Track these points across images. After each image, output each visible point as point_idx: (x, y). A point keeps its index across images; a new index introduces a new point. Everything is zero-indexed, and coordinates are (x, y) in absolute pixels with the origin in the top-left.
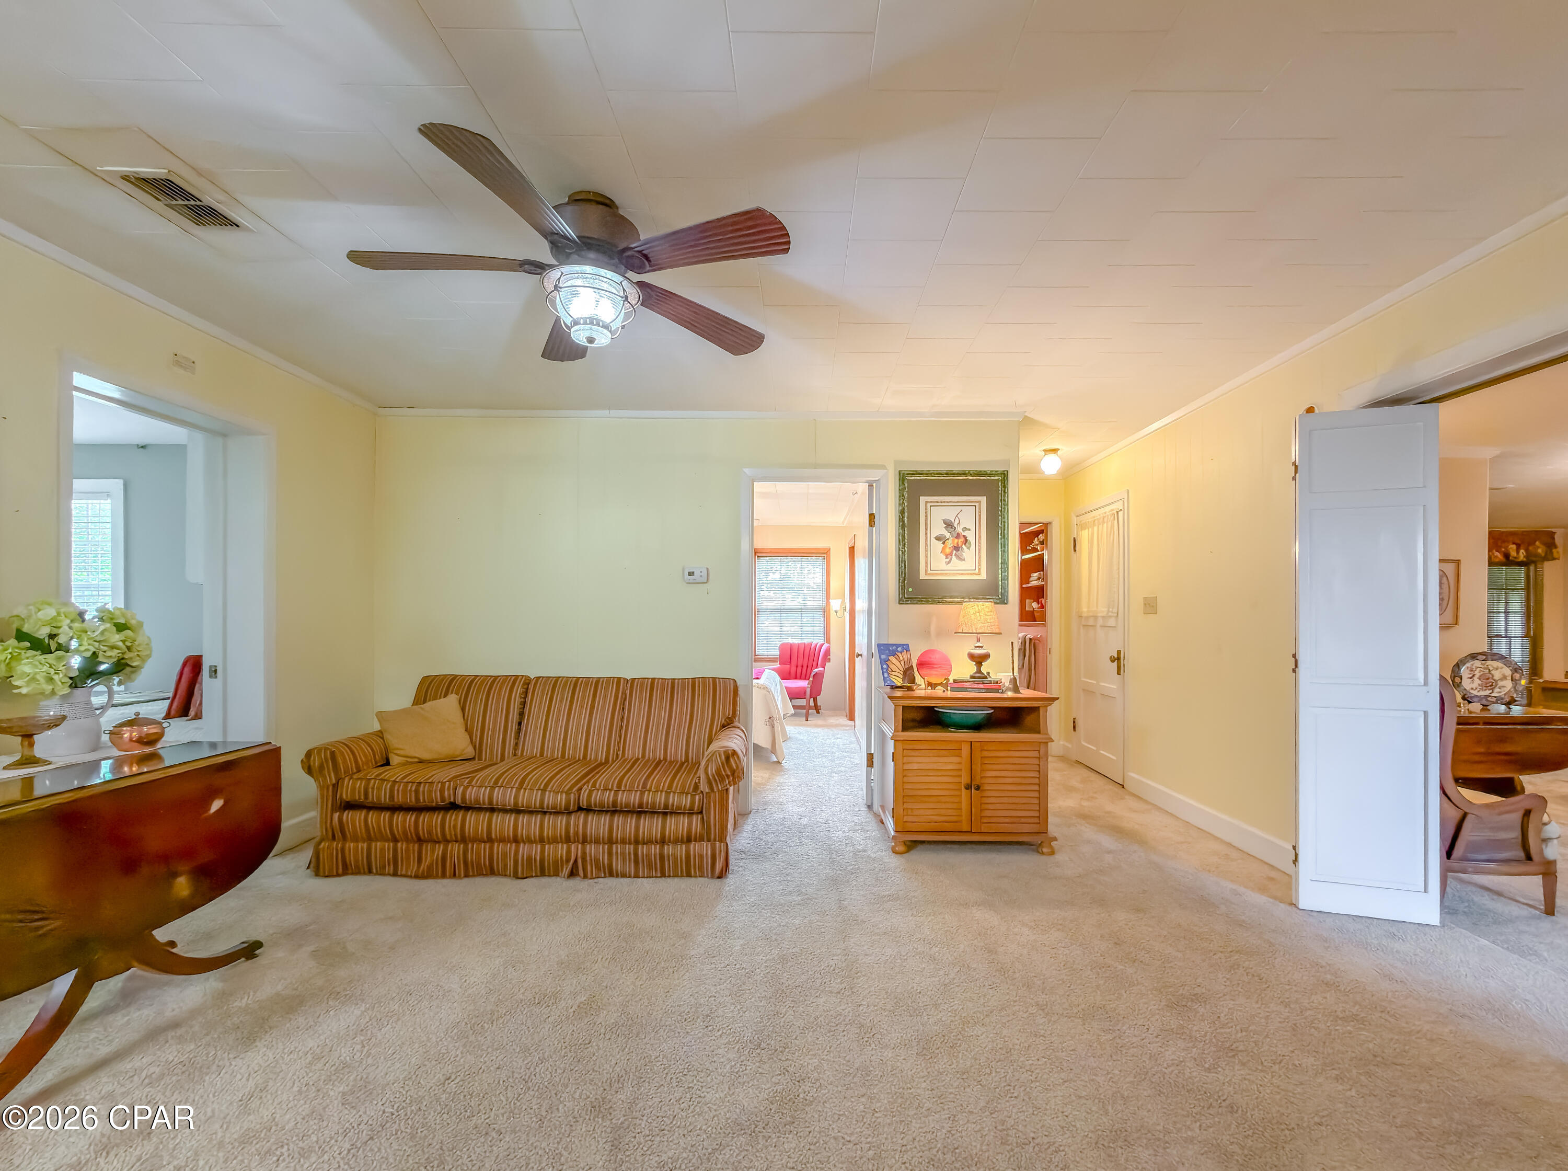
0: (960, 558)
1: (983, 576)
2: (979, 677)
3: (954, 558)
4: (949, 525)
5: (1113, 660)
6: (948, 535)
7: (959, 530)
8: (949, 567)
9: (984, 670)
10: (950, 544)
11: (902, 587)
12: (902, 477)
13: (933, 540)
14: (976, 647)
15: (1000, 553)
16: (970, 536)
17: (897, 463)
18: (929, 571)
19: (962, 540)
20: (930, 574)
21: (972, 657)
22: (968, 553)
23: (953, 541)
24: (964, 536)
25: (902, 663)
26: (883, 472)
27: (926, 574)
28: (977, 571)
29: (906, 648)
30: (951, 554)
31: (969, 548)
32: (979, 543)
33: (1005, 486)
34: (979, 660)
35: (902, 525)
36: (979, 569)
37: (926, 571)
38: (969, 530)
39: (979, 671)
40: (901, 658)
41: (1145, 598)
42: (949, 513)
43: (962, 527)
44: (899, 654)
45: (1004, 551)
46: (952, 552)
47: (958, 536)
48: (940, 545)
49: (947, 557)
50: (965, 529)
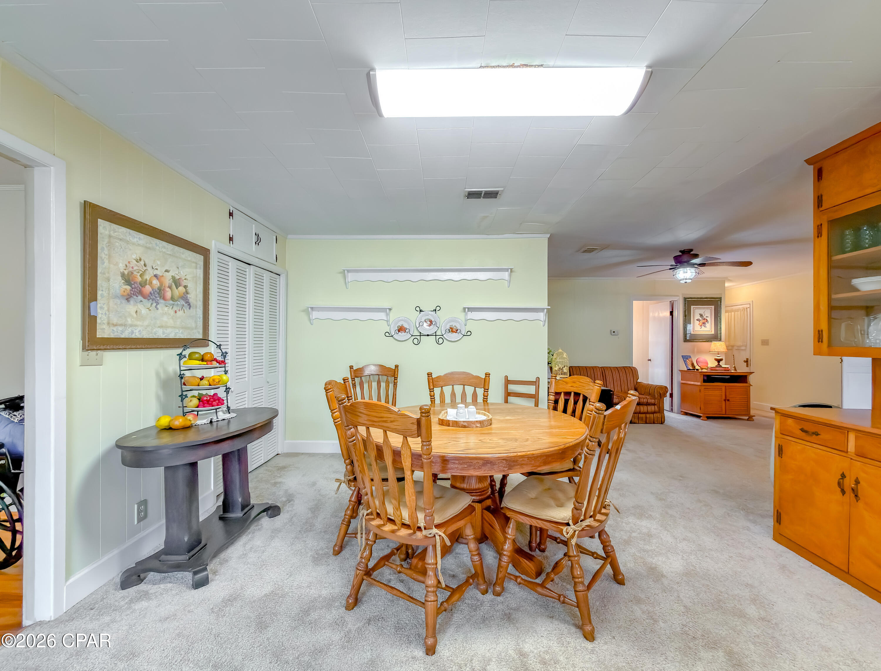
0: (705, 327)
1: (713, 333)
2: (719, 365)
3: (703, 327)
4: (701, 315)
5: (745, 362)
6: (701, 319)
7: (705, 317)
8: (702, 330)
9: (720, 364)
10: (701, 322)
11: (685, 336)
12: (685, 299)
13: (696, 321)
14: (718, 357)
15: (719, 325)
16: (709, 319)
17: (683, 294)
19: (705, 321)
21: (716, 360)
22: (708, 325)
24: (706, 319)
25: (690, 362)
26: (678, 298)
27: (693, 332)
28: (711, 331)
29: (690, 357)
30: (702, 325)
31: (708, 323)
32: (711, 321)
33: (721, 302)
34: (719, 361)
35: (685, 316)
39: (719, 364)
40: (690, 360)
41: (762, 340)
42: (701, 311)
43: (706, 316)
47: (704, 319)
48: (698, 322)
49: (700, 326)
50: (707, 317)
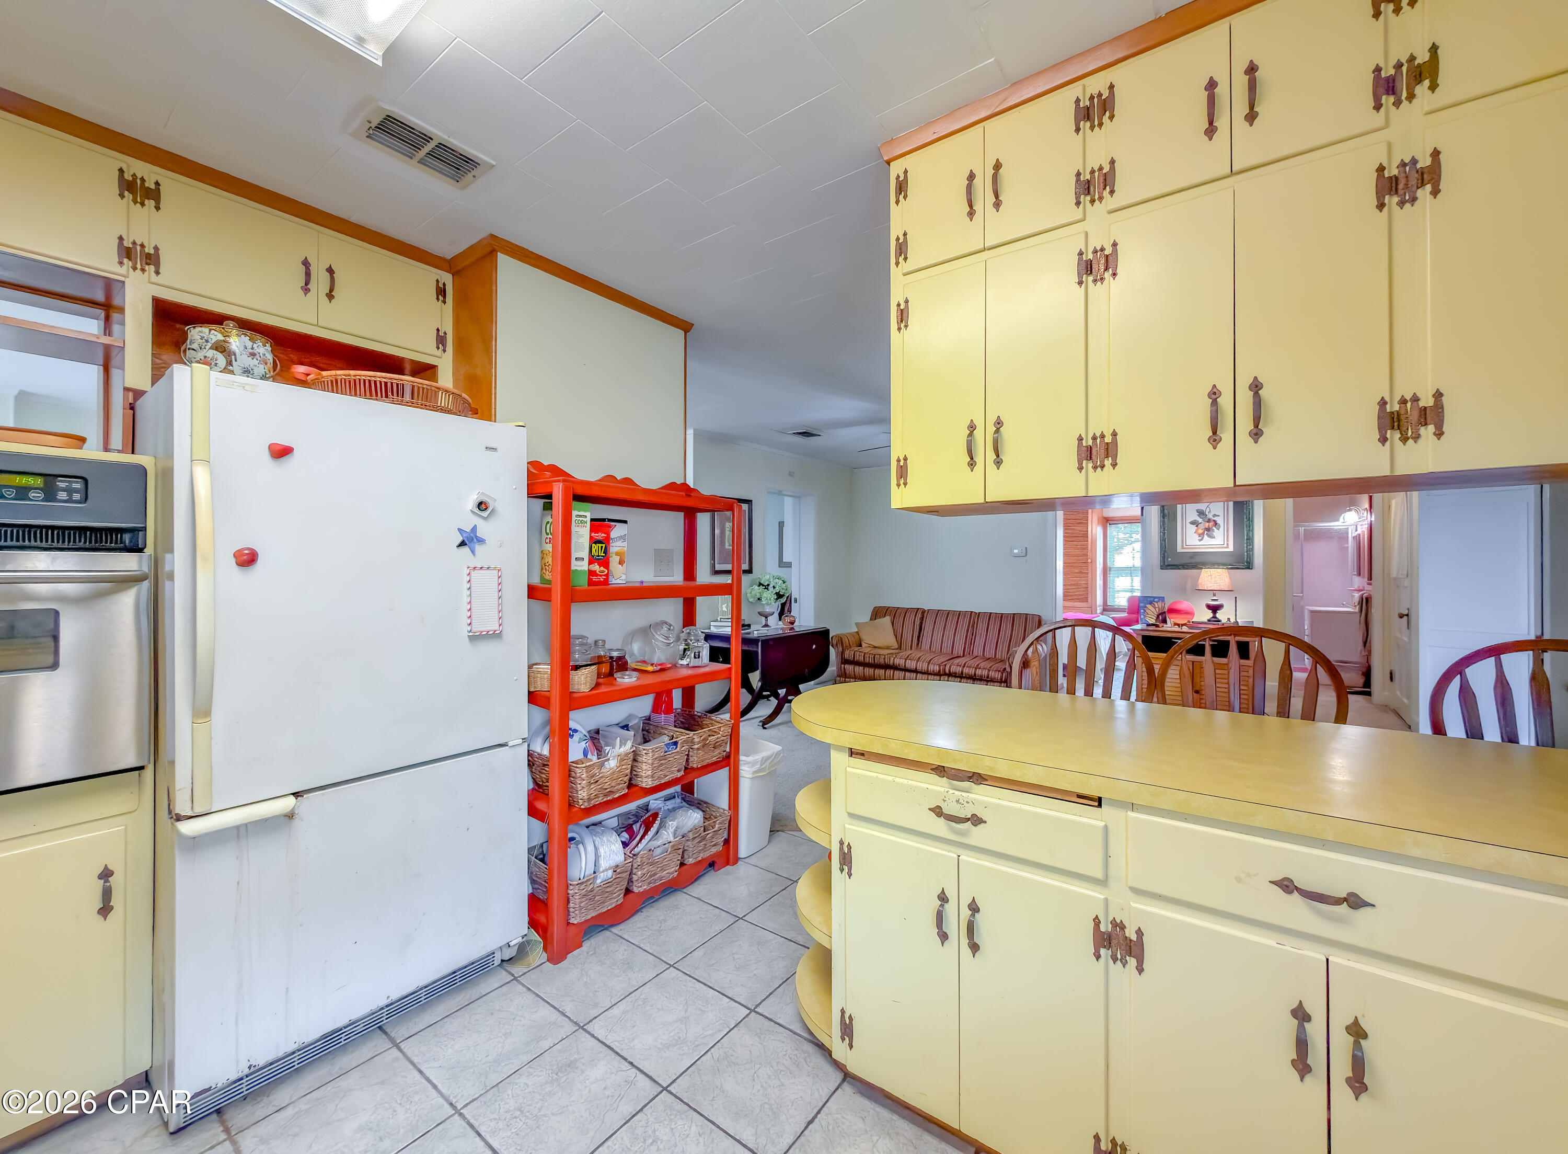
0: (1209, 536)
1: (1231, 549)
2: (1214, 619)
3: (1206, 537)
4: (1201, 513)
6: (1200, 520)
7: (1210, 516)
8: (1201, 543)
9: (1217, 615)
10: (1202, 526)
11: (1163, 557)
13: (1189, 525)
14: (1213, 600)
15: (1246, 532)
16: (1220, 520)
18: (1185, 546)
19: (1211, 524)
20: (1185, 548)
21: (1209, 607)
22: (1218, 534)
23: (1204, 525)
24: (1214, 520)
25: (1157, 609)
27: (1183, 548)
28: (1225, 545)
29: (1162, 599)
30: (1203, 534)
31: (1218, 529)
32: (1228, 525)
34: (1215, 609)
35: (1163, 515)
36: (1228, 544)
37: (1182, 546)
38: (1219, 516)
40: (1157, 606)
42: (1201, 508)
43: (1212, 513)
44: (1155, 603)
45: (1249, 530)
46: (1204, 532)
47: (1209, 521)
48: (1194, 527)
49: (1200, 535)
50: (1215, 515)
